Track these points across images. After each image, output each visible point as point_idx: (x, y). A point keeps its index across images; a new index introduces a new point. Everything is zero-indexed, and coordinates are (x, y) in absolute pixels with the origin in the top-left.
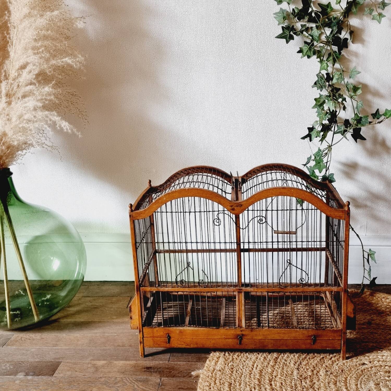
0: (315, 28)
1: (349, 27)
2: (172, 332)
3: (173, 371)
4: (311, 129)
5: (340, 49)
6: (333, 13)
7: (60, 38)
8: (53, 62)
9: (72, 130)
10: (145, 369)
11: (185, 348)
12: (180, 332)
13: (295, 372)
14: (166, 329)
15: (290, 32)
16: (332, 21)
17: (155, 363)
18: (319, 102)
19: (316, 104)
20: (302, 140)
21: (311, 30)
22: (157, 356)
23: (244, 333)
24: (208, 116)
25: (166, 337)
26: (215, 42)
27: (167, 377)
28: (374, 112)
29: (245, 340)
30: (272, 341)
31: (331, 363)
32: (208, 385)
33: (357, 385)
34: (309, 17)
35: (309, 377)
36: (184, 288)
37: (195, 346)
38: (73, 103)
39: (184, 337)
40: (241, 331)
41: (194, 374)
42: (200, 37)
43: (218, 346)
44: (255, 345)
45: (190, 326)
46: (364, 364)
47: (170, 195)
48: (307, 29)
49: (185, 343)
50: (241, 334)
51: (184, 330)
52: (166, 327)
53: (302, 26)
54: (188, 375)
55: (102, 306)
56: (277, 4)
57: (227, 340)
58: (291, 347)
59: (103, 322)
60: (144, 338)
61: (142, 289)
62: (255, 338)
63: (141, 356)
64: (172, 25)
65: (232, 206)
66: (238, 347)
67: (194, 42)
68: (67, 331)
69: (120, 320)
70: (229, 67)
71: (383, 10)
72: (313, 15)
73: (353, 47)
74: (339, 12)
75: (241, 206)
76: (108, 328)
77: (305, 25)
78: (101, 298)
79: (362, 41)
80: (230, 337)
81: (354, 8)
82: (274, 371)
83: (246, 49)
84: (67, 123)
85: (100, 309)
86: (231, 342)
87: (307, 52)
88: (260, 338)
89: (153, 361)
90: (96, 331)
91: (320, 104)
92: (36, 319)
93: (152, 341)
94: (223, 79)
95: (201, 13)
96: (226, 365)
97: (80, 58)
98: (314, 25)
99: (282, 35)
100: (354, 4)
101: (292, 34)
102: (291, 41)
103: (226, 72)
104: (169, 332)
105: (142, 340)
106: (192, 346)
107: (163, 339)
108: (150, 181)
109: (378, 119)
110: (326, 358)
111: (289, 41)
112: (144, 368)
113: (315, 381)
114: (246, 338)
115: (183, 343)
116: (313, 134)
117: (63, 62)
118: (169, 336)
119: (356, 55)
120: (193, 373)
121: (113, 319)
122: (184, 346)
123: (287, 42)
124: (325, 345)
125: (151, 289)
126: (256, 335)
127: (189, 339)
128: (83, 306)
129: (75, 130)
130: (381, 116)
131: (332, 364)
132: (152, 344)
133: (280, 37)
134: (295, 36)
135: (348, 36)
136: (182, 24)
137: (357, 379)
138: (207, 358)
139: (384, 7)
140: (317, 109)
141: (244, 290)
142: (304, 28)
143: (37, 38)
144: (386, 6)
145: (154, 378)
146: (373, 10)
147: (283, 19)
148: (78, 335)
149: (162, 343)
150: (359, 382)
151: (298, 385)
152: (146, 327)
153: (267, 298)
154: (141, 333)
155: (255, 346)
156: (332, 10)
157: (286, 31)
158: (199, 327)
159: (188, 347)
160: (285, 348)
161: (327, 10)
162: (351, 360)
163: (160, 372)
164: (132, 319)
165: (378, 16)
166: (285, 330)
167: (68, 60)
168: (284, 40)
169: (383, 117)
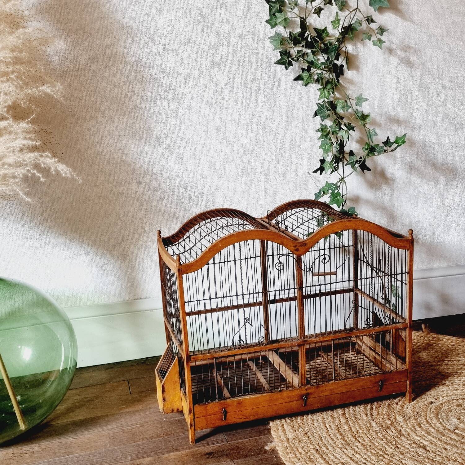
0: (311, 54)
1: (346, 53)
2: (229, 405)
3: (241, 451)
4: (322, 161)
5: (337, 77)
6: (328, 38)
7: (33, 62)
8: (28, 91)
9: (71, 174)
10: (207, 456)
11: (243, 423)
12: (238, 404)
13: (374, 424)
14: (221, 403)
15: (288, 58)
16: (328, 47)
17: (213, 446)
18: (325, 132)
19: (322, 135)
20: (315, 173)
21: (306, 56)
22: (209, 439)
23: (309, 391)
24: (201, 153)
25: (222, 413)
26: (205, 68)
27: (240, 459)
28: (385, 141)
29: (310, 400)
30: (339, 395)
31: (401, 408)
32: (294, 456)
33: (441, 423)
34: (306, 42)
35: (390, 425)
36: (242, 349)
37: (256, 417)
38: (46, 143)
39: (242, 409)
40: (307, 390)
41: (269, 449)
42: (188, 63)
43: (281, 412)
44: (321, 403)
45: (249, 395)
46: (432, 403)
47: (227, 240)
48: (303, 55)
49: (243, 415)
50: (306, 393)
51: (243, 400)
52: (222, 400)
53: (298, 51)
54: (261, 451)
55: (97, 397)
56: (270, 27)
57: (291, 403)
58: (358, 399)
59: (110, 415)
60: (195, 419)
61: (194, 358)
62: (321, 395)
63: (192, 442)
64: (155, 49)
65: (295, 246)
66: (303, 409)
67: (181, 69)
68: (71, 434)
69: (131, 409)
70: (221, 97)
71: (381, 35)
72: (309, 40)
73: (348, 74)
74: (335, 38)
75: (306, 244)
76: (123, 420)
77: (302, 51)
78: (89, 388)
79: (357, 68)
80: (294, 399)
81: (351, 34)
82: (351, 428)
83: (239, 77)
84: (64, 165)
85: (97, 400)
86: (295, 405)
87: (307, 80)
88: (326, 394)
89: (208, 445)
90: (109, 427)
91: (325, 134)
92: (22, 427)
93: (204, 420)
94: (215, 111)
95: (188, 35)
96: (297, 432)
97: (59, 87)
98: (309, 51)
99: (280, 61)
100: (351, 30)
101: (290, 60)
102: (291, 67)
103: (219, 102)
104: (226, 406)
105: (193, 422)
106: (252, 418)
107: (217, 416)
108: (160, 232)
109: (390, 147)
110: (392, 404)
111: (288, 67)
112: (205, 455)
113: (400, 428)
114: (312, 397)
115: (241, 417)
116: (326, 165)
117: (39, 91)
118: (225, 411)
119: (352, 82)
120: (267, 448)
121: (121, 409)
122: (242, 420)
123: (287, 68)
124: (392, 389)
125: (203, 356)
126: (322, 392)
127: (248, 410)
128: (71, 401)
129: (75, 175)
130: (392, 143)
131: (403, 409)
132: (205, 425)
133: (278, 62)
134: (293, 62)
135: (344, 63)
136: (166, 48)
137: (437, 418)
138: (270, 429)
139: (382, 33)
140: (324, 139)
141: (309, 341)
142: (301, 54)
143: (11, 61)
144: (384, 31)
145: (225, 462)
146: (371, 36)
147: (279, 43)
148: (89, 436)
149: (217, 422)
150: (442, 421)
151: (386, 436)
152: (197, 405)
153: (332, 347)
154: (192, 413)
155: (321, 405)
156: (328, 35)
157: (284, 56)
158: (259, 394)
159: (247, 420)
160: (352, 401)
161: (322, 35)
162: (417, 401)
163: (226, 455)
164: (165, 400)
165: (378, 42)
166: (352, 380)
167: (47, 89)
168: (283, 66)
169: (395, 145)
